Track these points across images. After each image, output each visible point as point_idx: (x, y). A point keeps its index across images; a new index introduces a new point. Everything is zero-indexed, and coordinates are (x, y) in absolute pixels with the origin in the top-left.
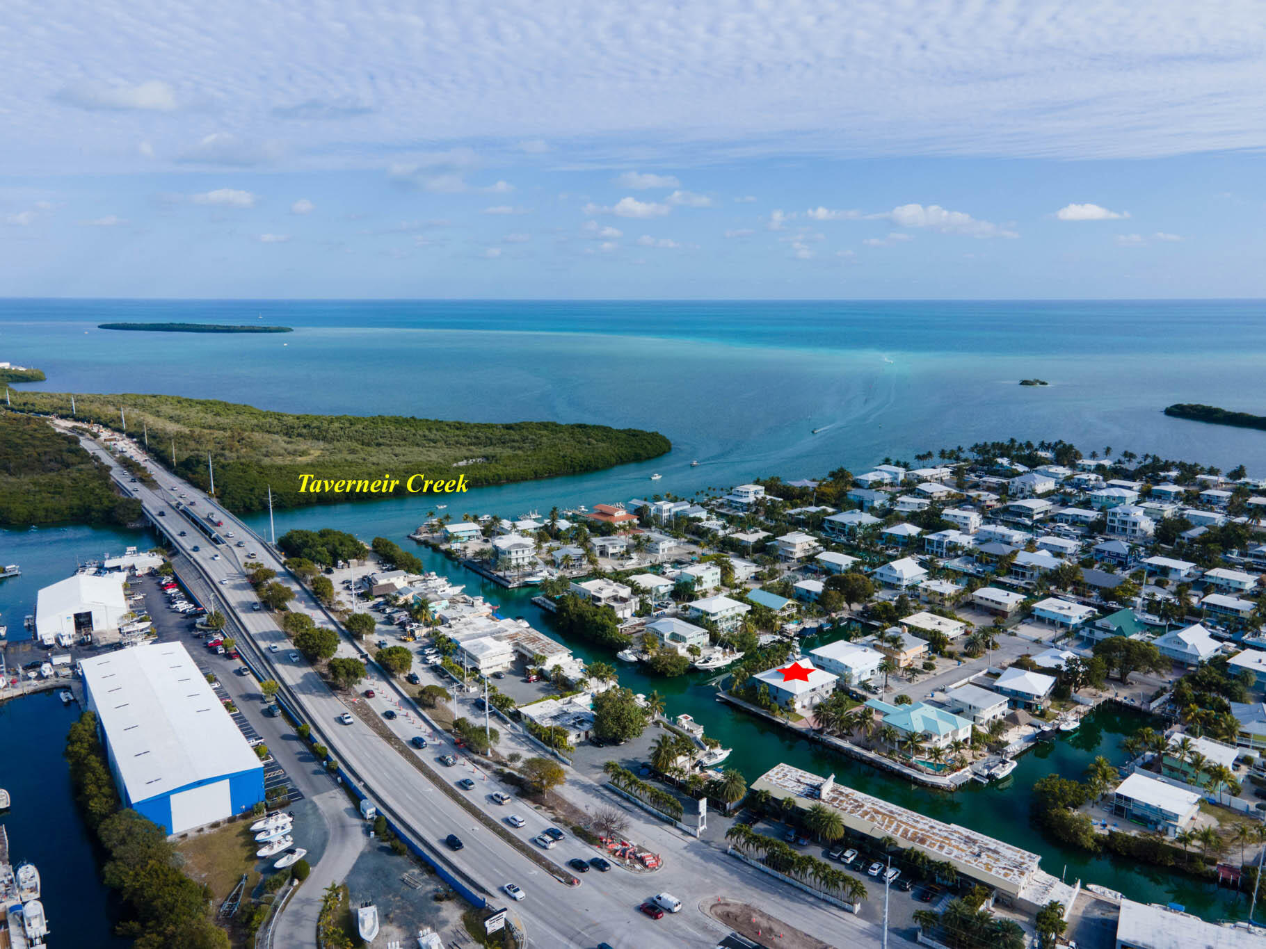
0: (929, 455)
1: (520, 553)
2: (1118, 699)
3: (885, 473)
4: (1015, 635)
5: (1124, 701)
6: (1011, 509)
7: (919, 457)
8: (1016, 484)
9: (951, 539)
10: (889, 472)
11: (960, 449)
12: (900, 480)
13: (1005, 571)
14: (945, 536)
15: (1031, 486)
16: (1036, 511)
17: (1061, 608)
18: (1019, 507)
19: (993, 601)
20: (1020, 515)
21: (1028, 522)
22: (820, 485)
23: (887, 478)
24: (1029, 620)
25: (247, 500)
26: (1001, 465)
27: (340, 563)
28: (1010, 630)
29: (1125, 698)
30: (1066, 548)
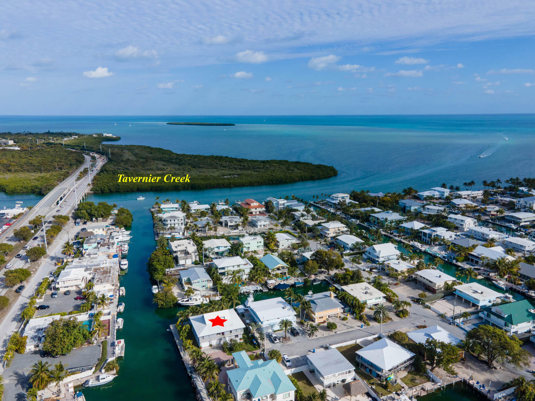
0: (472, 183)
1: (173, 221)
2: (471, 382)
3: (436, 192)
4: (430, 308)
5: (476, 385)
6: (507, 218)
7: (465, 184)
8: (521, 203)
9: (438, 233)
10: (439, 191)
11: (499, 181)
12: (445, 196)
13: (462, 258)
14: (434, 231)
15: (530, 204)
16: (523, 220)
17: (476, 292)
18: (512, 217)
19: (427, 280)
20: (510, 222)
21: (514, 227)
22: (386, 196)
23: (437, 194)
24: (449, 297)
25: (102, 187)
26: (522, 191)
27: (94, 219)
28: (427, 304)
29: (478, 383)
30: (525, 247)
